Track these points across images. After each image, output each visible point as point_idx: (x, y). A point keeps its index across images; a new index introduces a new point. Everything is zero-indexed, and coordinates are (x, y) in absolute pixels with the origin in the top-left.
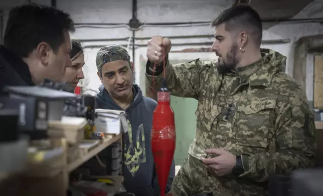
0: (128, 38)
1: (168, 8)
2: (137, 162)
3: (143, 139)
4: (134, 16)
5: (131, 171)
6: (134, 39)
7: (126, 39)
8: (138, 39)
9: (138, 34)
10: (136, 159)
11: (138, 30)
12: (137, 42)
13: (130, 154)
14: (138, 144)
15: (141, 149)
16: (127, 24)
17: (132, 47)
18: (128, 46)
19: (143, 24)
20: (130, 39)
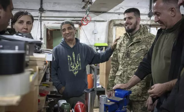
0: (39, 16)
1: (56, 4)
2: (77, 69)
3: (80, 60)
4: (41, 7)
5: (74, 74)
6: (41, 17)
7: (37, 17)
8: (43, 17)
9: (43, 15)
10: (77, 68)
11: (43, 13)
12: (42, 18)
13: (74, 66)
14: (77, 62)
15: (79, 64)
16: (38, 10)
17: (40, 20)
18: (39, 20)
19: (45, 10)
20: (39, 17)
